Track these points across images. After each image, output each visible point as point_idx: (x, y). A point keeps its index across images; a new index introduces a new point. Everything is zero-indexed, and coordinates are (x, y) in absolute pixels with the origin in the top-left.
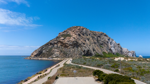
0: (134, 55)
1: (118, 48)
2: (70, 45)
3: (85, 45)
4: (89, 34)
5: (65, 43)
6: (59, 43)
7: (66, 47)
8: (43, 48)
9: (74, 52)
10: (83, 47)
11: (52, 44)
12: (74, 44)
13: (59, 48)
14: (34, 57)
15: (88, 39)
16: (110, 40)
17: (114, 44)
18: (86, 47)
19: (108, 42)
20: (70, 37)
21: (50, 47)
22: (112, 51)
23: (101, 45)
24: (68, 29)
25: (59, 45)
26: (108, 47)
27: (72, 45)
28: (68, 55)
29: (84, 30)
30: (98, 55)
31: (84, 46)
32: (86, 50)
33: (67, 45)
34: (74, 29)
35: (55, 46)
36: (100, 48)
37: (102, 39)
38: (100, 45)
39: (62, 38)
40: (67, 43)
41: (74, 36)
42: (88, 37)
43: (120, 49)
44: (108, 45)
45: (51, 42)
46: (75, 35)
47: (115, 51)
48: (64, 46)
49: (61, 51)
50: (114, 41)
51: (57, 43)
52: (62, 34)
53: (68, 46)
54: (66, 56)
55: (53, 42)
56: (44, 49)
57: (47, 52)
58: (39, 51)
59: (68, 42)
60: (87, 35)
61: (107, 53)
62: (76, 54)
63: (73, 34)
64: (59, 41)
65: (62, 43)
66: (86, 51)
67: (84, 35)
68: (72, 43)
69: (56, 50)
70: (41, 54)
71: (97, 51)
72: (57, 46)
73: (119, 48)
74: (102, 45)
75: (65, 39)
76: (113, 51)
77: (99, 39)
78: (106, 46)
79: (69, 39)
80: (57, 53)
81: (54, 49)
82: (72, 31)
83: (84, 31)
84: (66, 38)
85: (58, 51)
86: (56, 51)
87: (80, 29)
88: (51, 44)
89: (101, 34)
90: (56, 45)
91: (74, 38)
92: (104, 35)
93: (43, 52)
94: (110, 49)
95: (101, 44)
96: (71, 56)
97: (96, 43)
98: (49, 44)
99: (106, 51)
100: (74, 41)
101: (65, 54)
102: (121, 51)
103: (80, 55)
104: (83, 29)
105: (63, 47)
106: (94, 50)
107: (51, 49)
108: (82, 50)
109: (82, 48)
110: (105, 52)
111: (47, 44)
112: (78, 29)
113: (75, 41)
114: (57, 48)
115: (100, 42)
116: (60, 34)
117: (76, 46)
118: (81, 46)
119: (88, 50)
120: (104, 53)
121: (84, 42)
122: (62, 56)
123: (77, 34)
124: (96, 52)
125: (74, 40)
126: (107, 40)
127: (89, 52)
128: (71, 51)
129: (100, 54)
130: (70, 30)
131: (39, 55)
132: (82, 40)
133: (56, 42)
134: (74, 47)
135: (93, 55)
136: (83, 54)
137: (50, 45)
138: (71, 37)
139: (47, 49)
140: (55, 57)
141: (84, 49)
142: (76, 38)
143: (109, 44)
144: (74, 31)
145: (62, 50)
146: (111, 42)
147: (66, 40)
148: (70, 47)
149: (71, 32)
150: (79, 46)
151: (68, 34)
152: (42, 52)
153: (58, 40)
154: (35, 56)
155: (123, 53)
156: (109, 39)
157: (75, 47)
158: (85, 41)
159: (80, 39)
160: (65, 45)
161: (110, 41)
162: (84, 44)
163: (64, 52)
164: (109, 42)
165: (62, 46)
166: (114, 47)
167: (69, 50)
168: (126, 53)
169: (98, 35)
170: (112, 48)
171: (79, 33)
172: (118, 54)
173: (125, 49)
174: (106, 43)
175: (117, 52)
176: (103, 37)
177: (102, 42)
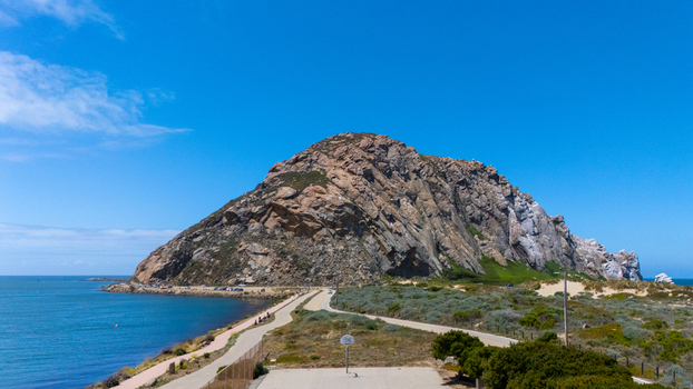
0: (632, 270)
1: (554, 238)
2: (325, 223)
3: (398, 223)
4: (417, 172)
5: (301, 216)
6: (273, 214)
7: (305, 232)
8: (195, 240)
9: (345, 256)
10: (387, 233)
11: (239, 221)
12: (343, 219)
13: (273, 237)
14: (151, 283)
15: (412, 197)
16: (518, 198)
17: (536, 220)
18: (400, 235)
19: (505, 211)
20: (326, 187)
21: (228, 233)
22: (525, 253)
23: (474, 225)
24: (316, 148)
25: (271, 223)
26: (507, 234)
27: (333, 226)
28: (316, 272)
29: (392, 154)
30: (456, 270)
31: (391, 230)
32: (401, 246)
33: (310, 224)
34: (345, 148)
35: (250, 229)
36: (468, 237)
37: (480, 194)
38: (467, 227)
39: (287, 191)
40: (307, 216)
41: (346, 180)
42: (410, 185)
43: (565, 243)
44: (507, 224)
45: (231, 209)
46: (350, 177)
47: (540, 255)
48: (295, 230)
49: (283, 254)
50: (535, 205)
51: (262, 215)
52: (283, 171)
53: (315, 231)
54: (306, 275)
55: (242, 210)
56: (199, 244)
57: (215, 256)
58: (176, 255)
59: (316, 208)
60: (407, 177)
61: (504, 263)
62: (352, 265)
63: (340, 172)
64: (270, 205)
65: (283, 212)
66: (402, 254)
67: (389, 175)
68: (332, 214)
69: (257, 247)
70: (184, 266)
71: (452, 252)
72: (263, 230)
73: (559, 240)
74: (478, 223)
75: (300, 197)
76: (531, 252)
77: (464, 195)
78: (497, 228)
79: (317, 195)
80: (262, 263)
81: (248, 241)
82: (334, 157)
83: (390, 154)
84: (305, 191)
85: (266, 254)
86: (255, 253)
87: (372, 146)
88: (233, 218)
89: (474, 172)
90: (255, 225)
91: (345, 191)
92: (490, 177)
93: (194, 257)
94: (517, 245)
95: (473, 220)
96: (330, 278)
97: (450, 215)
98: (225, 220)
99: (496, 254)
100: (341, 207)
101: (300, 268)
102: (570, 255)
103: (372, 272)
104: (385, 148)
105: (289, 234)
106: (438, 248)
107: (233, 241)
108: (382, 248)
109: (381, 238)
110: (493, 259)
111: (212, 222)
112: (365, 149)
113: (346, 204)
114: (263, 236)
115: (468, 208)
116: (274, 170)
117: (355, 230)
118: (378, 226)
119: (413, 250)
120: (488, 261)
121: (391, 209)
122: (285, 277)
123: (359, 170)
124: (451, 260)
125: (341, 199)
126: (501, 200)
127: (414, 259)
128: (330, 250)
129: (467, 266)
130: (326, 154)
131: (175, 274)
132: (380, 200)
133: (256, 209)
134: (342, 234)
135: (434, 271)
136: (387, 266)
137: (229, 223)
138: (330, 187)
139: (215, 244)
140: (250, 280)
141: (390, 241)
142: (352, 189)
143: (513, 220)
144: (341, 159)
145: (286, 249)
146: (522, 211)
147: (306, 201)
148: (324, 231)
149: (326, 164)
150: (369, 230)
151: (314, 169)
152: (190, 258)
153: (267, 201)
154: (154, 275)
155: (579, 260)
156: (511, 198)
157: (347, 232)
158: (398, 203)
159: (373, 194)
160: (297, 225)
161: (518, 205)
162: (391, 218)
163: (296, 257)
164: (512, 211)
165: (284, 227)
166: (535, 234)
167: (321, 247)
168: (591, 264)
169: (459, 176)
170: (524, 240)
171: (366, 166)
172: (553, 267)
173: (588, 245)
174: (495, 216)
175: (549, 259)
176: (483, 184)
177: (480, 208)
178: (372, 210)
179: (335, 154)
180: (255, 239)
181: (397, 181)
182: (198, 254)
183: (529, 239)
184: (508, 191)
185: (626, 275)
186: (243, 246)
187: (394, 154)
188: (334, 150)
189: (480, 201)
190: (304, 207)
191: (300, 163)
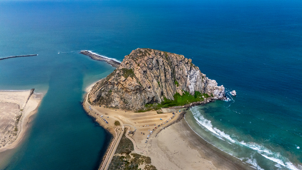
0: (222, 93)
3: (151, 89)
4: (161, 66)
5: (126, 88)
6: (120, 84)
9: (136, 101)
10: (148, 92)
11: (112, 84)
12: (136, 89)
13: (120, 92)
14: (93, 104)
15: (157, 77)
16: (192, 71)
17: (196, 77)
18: (151, 93)
19: (187, 76)
21: (110, 88)
22: (189, 90)
23: (177, 80)
25: (119, 87)
26: (186, 83)
27: (134, 91)
28: (129, 105)
30: (165, 101)
32: (151, 96)
33: (128, 90)
34: (140, 60)
36: (173, 86)
37: (181, 70)
38: (174, 82)
39: (123, 78)
40: (128, 88)
41: (138, 75)
42: (158, 72)
44: (186, 80)
46: (140, 74)
47: (194, 90)
49: (121, 99)
50: (198, 72)
51: (117, 84)
52: (123, 67)
53: (129, 92)
55: (113, 81)
56: (103, 91)
57: (107, 95)
58: (97, 96)
59: (130, 86)
61: (181, 95)
62: (137, 103)
63: (137, 72)
65: (122, 85)
66: (151, 98)
67: (152, 70)
68: (133, 88)
69: (116, 94)
71: (165, 95)
72: (118, 89)
73: (202, 84)
75: (126, 80)
76: (191, 90)
77: (176, 70)
78: (183, 81)
79: (130, 81)
80: (117, 100)
82: (137, 64)
84: (128, 79)
85: (118, 97)
86: (116, 97)
87: (148, 59)
89: (181, 61)
91: (137, 79)
92: (185, 63)
94: (188, 87)
98: (109, 83)
99: (180, 92)
100: (136, 86)
101: (125, 103)
102: (205, 89)
104: (153, 59)
105: (124, 91)
106: (162, 94)
107: (111, 91)
108: (146, 97)
109: (146, 94)
110: (179, 94)
111: (106, 83)
112: (146, 61)
114: (117, 92)
115: (177, 74)
117: (139, 92)
118: (145, 91)
119: (153, 97)
120: (177, 95)
121: (150, 84)
123: (142, 72)
124: (165, 98)
125: (136, 84)
126: (186, 73)
127: (154, 99)
128: (133, 98)
129: (169, 99)
130: (135, 61)
131: (98, 100)
132: (147, 82)
133: (116, 82)
134: (136, 93)
135: (159, 102)
136: (147, 102)
138: (134, 78)
139: (107, 91)
140: (114, 106)
141: (148, 95)
142: (139, 78)
143: (188, 79)
144: (139, 65)
145: (122, 97)
146: (193, 75)
147: (128, 83)
149: (135, 66)
150: (143, 92)
151: (131, 68)
152: (100, 96)
154: (93, 101)
155: (207, 89)
158: (152, 81)
159: (145, 80)
161: (192, 73)
162: (150, 87)
163: (125, 100)
164: (189, 77)
166: (195, 82)
167: (131, 97)
168: (210, 91)
169: (176, 63)
170: (190, 87)
171: (145, 69)
172: (197, 94)
173: (213, 83)
174: (184, 78)
175: (197, 90)
176: (183, 66)
177: (180, 75)
178: (144, 86)
179: (138, 62)
180: (115, 92)
181: (155, 71)
182: (103, 94)
183: (192, 86)
184: (189, 69)
185: (219, 95)
186: (113, 94)
187: (154, 61)
188: (137, 60)
189: (180, 72)
190: (127, 85)
191: (128, 65)
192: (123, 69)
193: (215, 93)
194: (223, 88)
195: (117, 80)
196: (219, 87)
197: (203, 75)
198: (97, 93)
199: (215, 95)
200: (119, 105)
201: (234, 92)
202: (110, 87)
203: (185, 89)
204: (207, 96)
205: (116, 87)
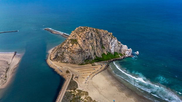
2: (76, 52)
5: (73, 51)
9: (79, 58)
10: (86, 53)
12: (79, 51)
13: (69, 53)
15: (92, 44)
17: (115, 44)
18: (88, 53)
20: (77, 45)
23: (104, 46)
25: (69, 50)
26: (109, 47)
30: (97, 58)
32: (88, 55)
34: (81, 33)
36: (101, 49)
37: (106, 39)
38: (102, 47)
39: (71, 45)
41: (80, 43)
45: (63, 46)
49: (70, 57)
50: (116, 40)
51: (67, 48)
55: (65, 47)
56: (59, 52)
57: (61, 55)
61: (106, 54)
63: (80, 41)
66: (88, 57)
68: (77, 50)
73: (118, 48)
75: (73, 46)
76: (112, 51)
77: (103, 39)
78: (107, 46)
80: (67, 58)
85: (68, 56)
86: (66, 56)
87: (86, 33)
89: (106, 34)
92: (109, 35)
97: (99, 45)
98: (62, 48)
100: (79, 49)
101: (72, 60)
102: (120, 50)
104: (89, 33)
105: (71, 53)
106: (95, 54)
107: (64, 52)
111: (60, 48)
112: (84, 34)
115: (103, 42)
117: (81, 53)
119: (90, 56)
120: (104, 54)
121: (87, 48)
124: (96, 56)
126: (109, 41)
128: (77, 57)
129: (99, 57)
130: (78, 34)
131: (56, 58)
134: (79, 53)
136: (85, 59)
139: (61, 53)
140: (66, 61)
141: (86, 55)
142: (81, 45)
143: (110, 45)
144: (80, 37)
147: (74, 47)
149: (78, 37)
150: (83, 53)
151: (76, 38)
152: (57, 56)
154: (53, 59)
158: (89, 46)
159: (84, 46)
161: (112, 41)
162: (87, 50)
163: (72, 58)
164: (110, 43)
166: (114, 47)
168: (123, 52)
169: (103, 35)
170: (111, 49)
171: (84, 39)
172: (115, 53)
173: (125, 47)
174: (108, 44)
175: (116, 52)
176: (107, 37)
177: (105, 42)
178: (84, 49)
179: (80, 35)
180: (66, 53)
181: (90, 40)
182: (59, 55)
183: (113, 49)
184: (111, 39)
185: (129, 54)
186: (65, 54)
187: (90, 34)
188: (79, 34)
189: (105, 41)
190: (73, 49)
191: (74, 36)
192: (71, 39)
193: (126, 53)
194: (131, 50)
195: (67, 46)
196: (129, 49)
197: (119, 42)
198: (55, 54)
199: (127, 54)
200: (69, 61)
201: (138, 52)
202: (63, 50)
203: (108, 51)
204: (122, 55)
205: (66, 50)
